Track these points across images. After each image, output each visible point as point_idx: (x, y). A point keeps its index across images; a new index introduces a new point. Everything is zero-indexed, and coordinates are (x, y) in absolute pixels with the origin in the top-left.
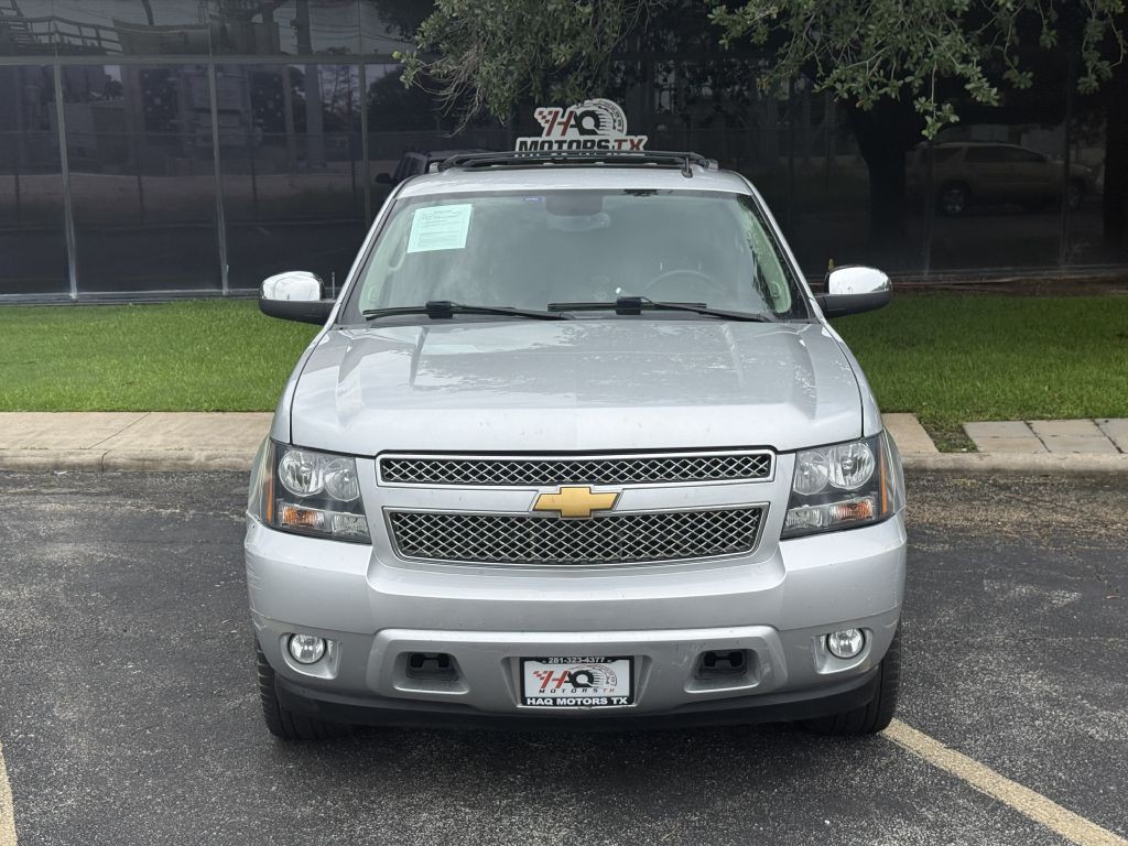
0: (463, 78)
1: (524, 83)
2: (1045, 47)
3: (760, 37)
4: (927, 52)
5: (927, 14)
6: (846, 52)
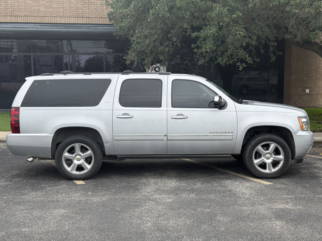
2: (262, 53)
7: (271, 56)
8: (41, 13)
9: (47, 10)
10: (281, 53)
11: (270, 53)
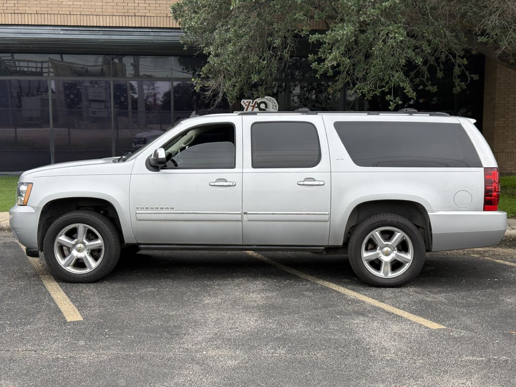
0: (214, 87)
1: (241, 89)
2: (439, 78)
3: (331, 73)
4: (390, 79)
5: (390, 65)
6: (361, 79)
7: (456, 83)
8: (63, 9)
9: (75, 3)
10: (476, 77)
11: (455, 78)
